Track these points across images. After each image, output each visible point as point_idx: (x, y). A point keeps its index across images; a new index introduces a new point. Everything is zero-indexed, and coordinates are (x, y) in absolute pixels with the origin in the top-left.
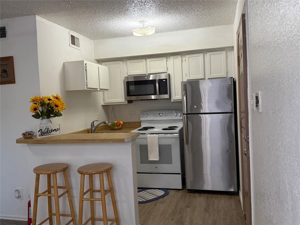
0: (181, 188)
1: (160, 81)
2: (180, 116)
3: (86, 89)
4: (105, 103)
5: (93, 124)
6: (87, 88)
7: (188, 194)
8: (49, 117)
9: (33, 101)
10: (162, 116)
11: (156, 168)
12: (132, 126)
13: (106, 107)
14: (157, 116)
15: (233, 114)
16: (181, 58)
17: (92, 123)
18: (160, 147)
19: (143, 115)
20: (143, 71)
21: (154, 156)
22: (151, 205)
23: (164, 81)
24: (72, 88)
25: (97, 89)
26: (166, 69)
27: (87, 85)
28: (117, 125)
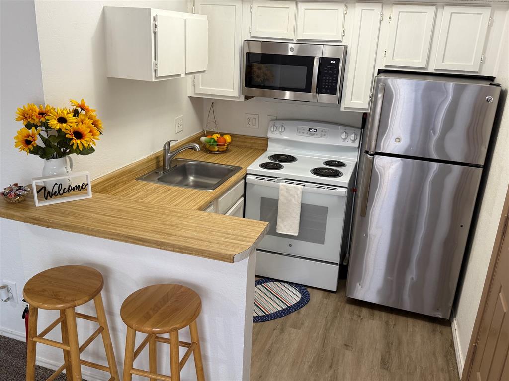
0: (334, 289)
1: (324, 61)
2: (354, 141)
3: (153, 80)
4: (196, 94)
5: (167, 147)
6: (156, 78)
7: (348, 306)
8: (62, 155)
9: (25, 115)
10: (314, 134)
11: (290, 245)
12: (247, 145)
13: (197, 102)
14: (303, 133)
15: (481, 170)
16: (380, 10)
17: (165, 144)
18: (304, 207)
19: (275, 128)
20: (285, 32)
21: (289, 225)
22: (274, 330)
23: (331, 62)
24: (122, 73)
25: (179, 75)
26: (341, 34)
27: (155, 71)
28: (217, 145)
